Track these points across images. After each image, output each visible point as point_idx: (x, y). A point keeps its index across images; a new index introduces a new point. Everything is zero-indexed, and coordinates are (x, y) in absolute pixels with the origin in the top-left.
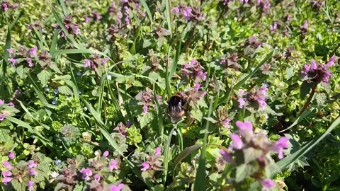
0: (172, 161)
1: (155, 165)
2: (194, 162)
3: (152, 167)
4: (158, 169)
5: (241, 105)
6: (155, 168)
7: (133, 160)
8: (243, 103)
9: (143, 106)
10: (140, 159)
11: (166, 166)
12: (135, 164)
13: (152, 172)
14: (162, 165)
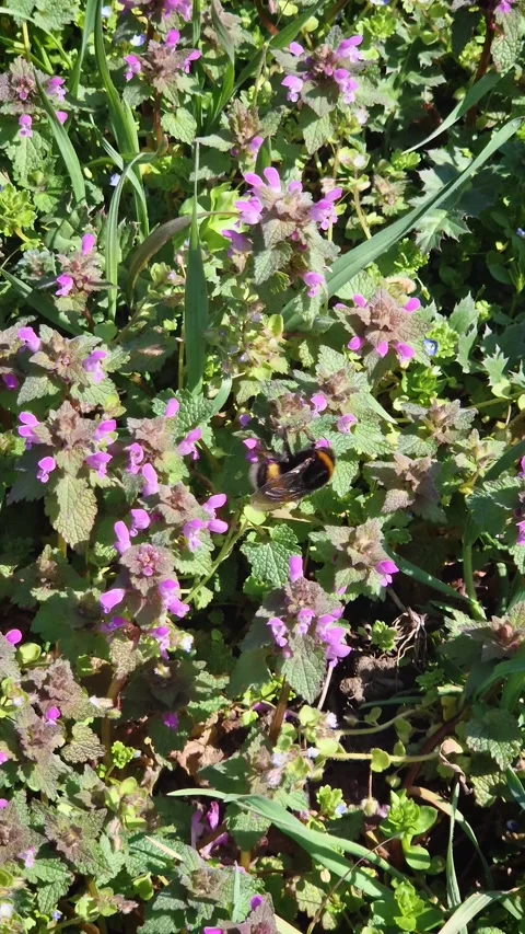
0: (125, 264)
1: (85, 279)
2: (180, 259)
3: (80, 285)
4: (96, 288)
5: (294, 91)
6: (87, 287)
7: (24, 276)
8: (297, 86)
9: (18, 115)
10: (42, 270)
11: (113, 278)
12: (32, 284)
13: (82, 297)
14: (103, 276)
